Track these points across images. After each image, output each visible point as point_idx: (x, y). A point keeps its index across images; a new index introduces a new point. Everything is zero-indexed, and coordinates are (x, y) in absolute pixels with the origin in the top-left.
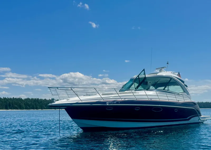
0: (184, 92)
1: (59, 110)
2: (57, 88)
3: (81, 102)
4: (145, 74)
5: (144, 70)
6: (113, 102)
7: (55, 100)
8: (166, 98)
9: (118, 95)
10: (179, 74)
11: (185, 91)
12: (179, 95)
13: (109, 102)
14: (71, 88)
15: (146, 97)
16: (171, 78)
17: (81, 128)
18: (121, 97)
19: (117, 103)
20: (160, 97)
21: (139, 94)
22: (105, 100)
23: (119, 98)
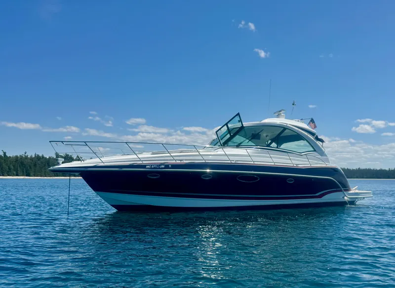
0: (315, 151)
1: (68, 178)
2: (62, 142)
3: (102, 164)
4: (240, 121)
5: (238, 114)
6: (159, 165)
7: (61, 162)
8: (270, 160)
9: (169, 155)
10: (312, 121)
11: (316, 149)
12: (302, 155)
13: (152, 165)
14: (85, 142)
15: (226, 158)
16: (284, 128)
17: (113, 206)
18: (175, 158)
19: (167, 166)
20: (255, 159)
21: (218, 153)
22: (144, 162)
23: (172, 158)
